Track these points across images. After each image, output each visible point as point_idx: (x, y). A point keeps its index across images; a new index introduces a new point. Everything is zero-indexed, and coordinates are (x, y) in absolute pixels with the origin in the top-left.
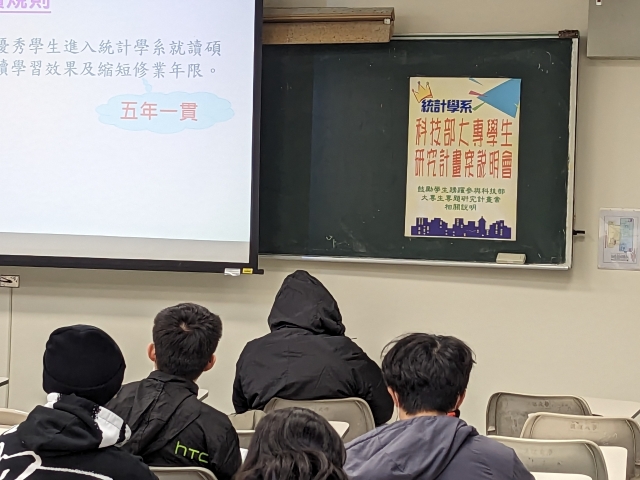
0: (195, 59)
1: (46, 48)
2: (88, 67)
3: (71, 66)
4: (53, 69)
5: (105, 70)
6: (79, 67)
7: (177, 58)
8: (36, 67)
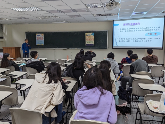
0: (157, 29)
1: (139, 29)
2: (144, 30)
3: (142, 30)
4: (140, 30)
5: (146, 30)
6: (143, 30)
7: (154, 29)
8: (138, 31)
